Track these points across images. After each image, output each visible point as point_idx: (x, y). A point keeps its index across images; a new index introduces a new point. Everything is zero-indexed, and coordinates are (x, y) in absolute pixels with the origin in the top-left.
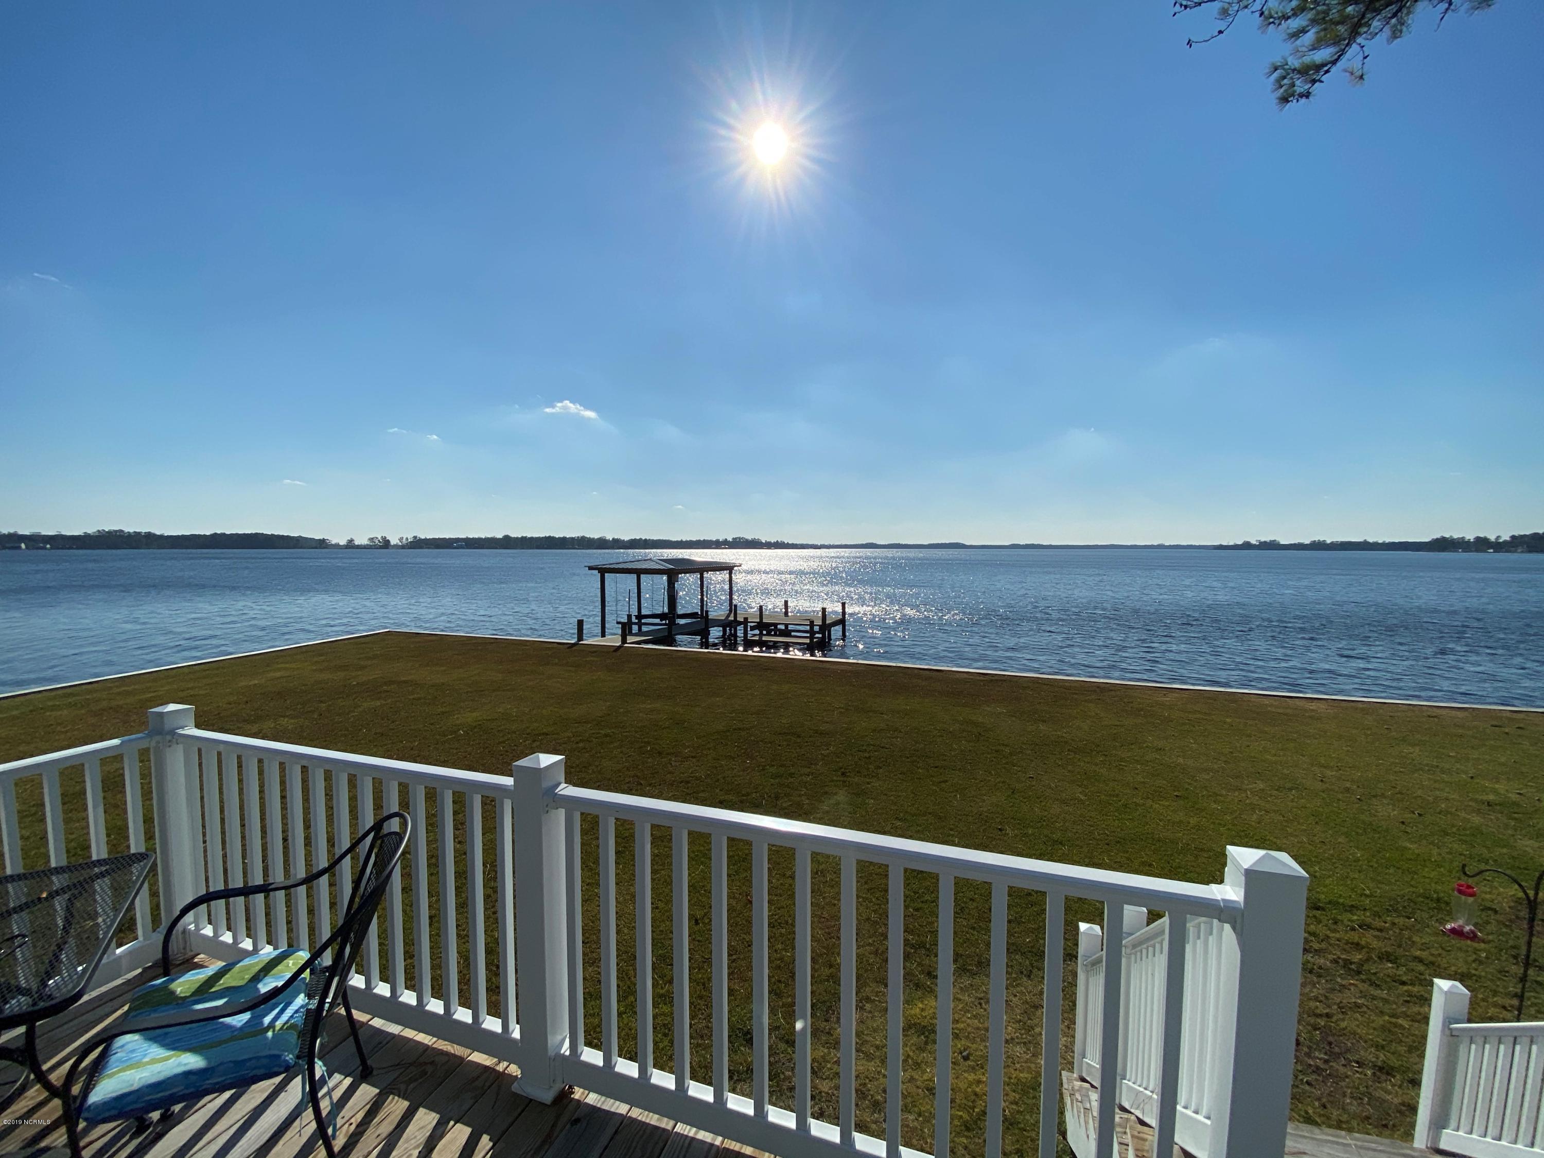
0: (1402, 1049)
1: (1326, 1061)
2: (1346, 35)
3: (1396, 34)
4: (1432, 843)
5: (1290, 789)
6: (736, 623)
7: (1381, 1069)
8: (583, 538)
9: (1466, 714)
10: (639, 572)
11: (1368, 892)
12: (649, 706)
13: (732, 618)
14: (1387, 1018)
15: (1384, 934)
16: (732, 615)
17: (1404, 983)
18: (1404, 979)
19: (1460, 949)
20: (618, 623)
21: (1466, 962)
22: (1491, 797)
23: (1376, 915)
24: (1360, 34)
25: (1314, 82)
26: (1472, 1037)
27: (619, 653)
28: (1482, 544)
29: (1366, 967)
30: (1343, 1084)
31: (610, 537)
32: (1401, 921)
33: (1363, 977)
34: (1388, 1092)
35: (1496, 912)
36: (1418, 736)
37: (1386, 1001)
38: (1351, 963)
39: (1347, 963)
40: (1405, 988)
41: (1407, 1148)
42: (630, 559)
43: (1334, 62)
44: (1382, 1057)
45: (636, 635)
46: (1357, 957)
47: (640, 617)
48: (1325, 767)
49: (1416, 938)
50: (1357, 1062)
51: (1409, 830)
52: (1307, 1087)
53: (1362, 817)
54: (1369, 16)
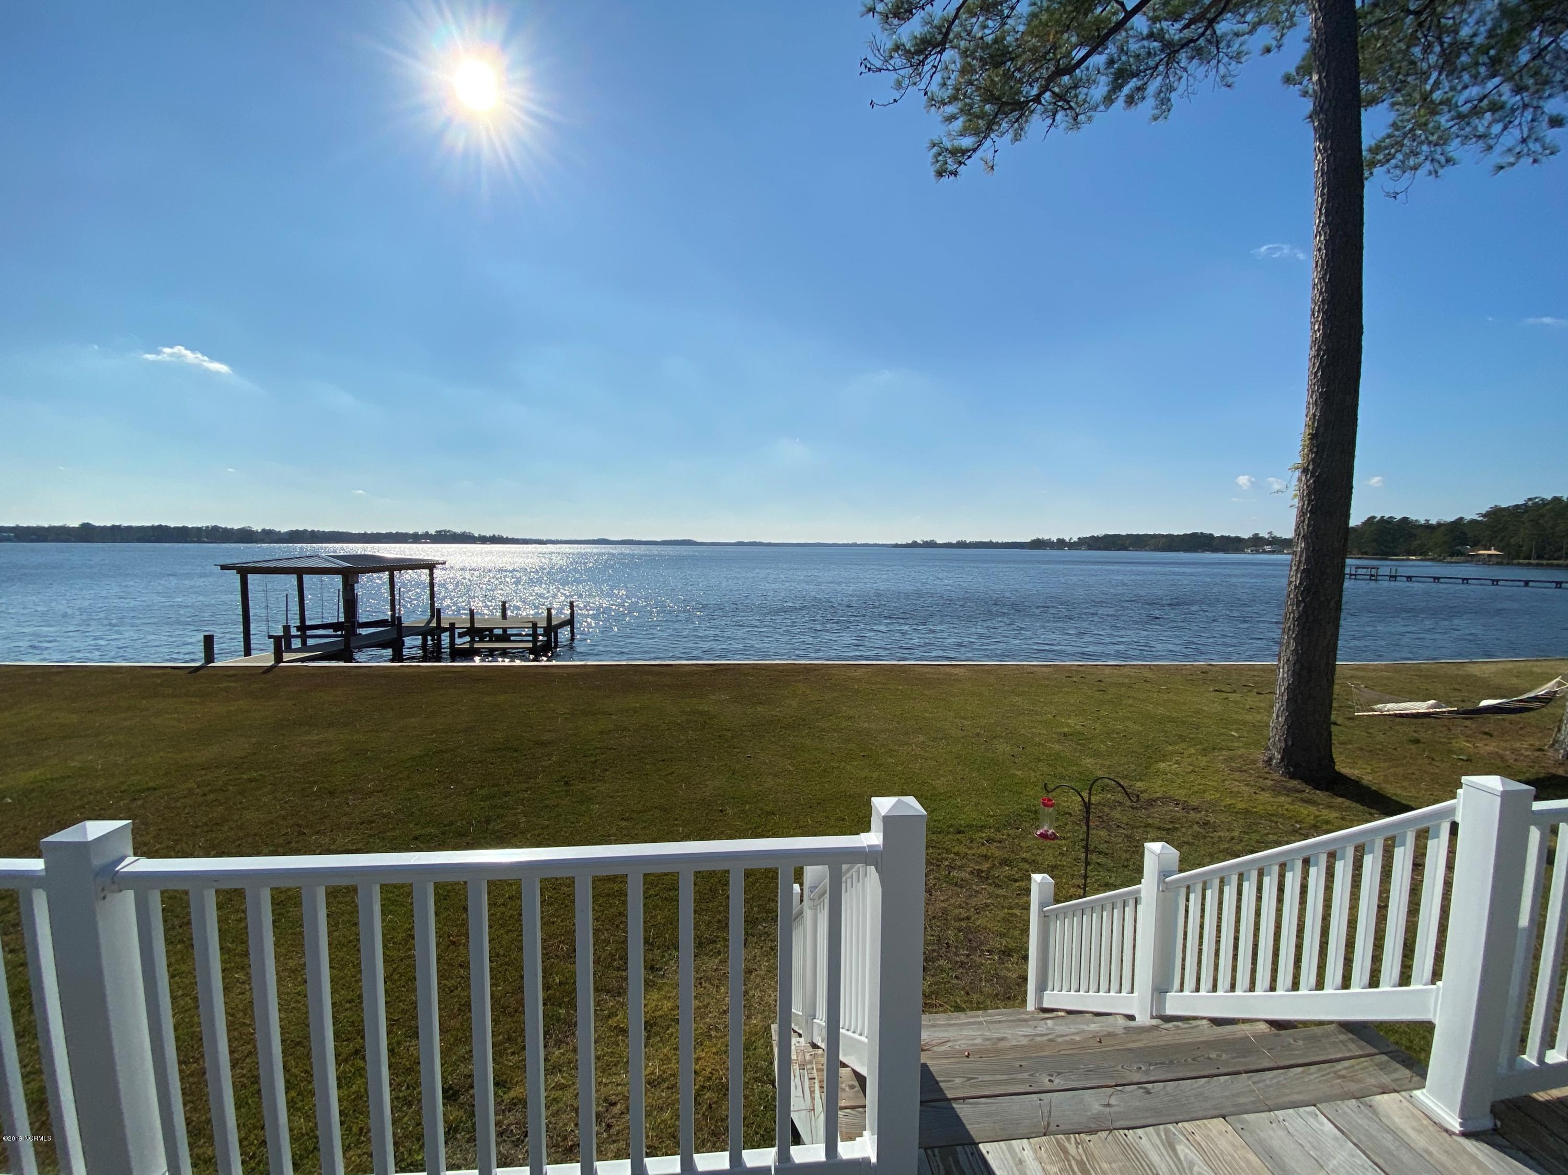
0: (1017, 933)
1: (968, 956)
2: (984, 129)
3: (1017, 137)
4: (1031, 769)
5: (941, 739)
6: (440, 629)
7: (1004, 952)
8: (215, 529)
9: (1051, 669)
10: (300, 573)
11: (991, 813)
12: (316, 738)
13: (434, 624)
14: (1006, 910)
15: (1002, 845)
16: (435, 620)
17: (1016, 881)
18: (1017, 877)
19: (1050, 847)
20: (270, 637)
21: (1054, 857)
22: (1066, 730)
23: (998, 830)
24: (993, 131)
25: (960, 163)
26: (1056, 914)
27: (269, 676)
28: (1061, 544)
29: (992, 873)
30: (980, 971)
31: (258, 528)
32: (1012, 832)
33: (990, 881)
34: (1008, 970)
35: (1070, 814)
36: (1021, 689)
37: (1005, 897)
38: (982, 872)
39: (980, 871)
40: (1017, 884)
41: (1022, 1013)
42: (286, 556)
43: (974, 150)
44: (1004, 943)
45: (297, 650)
46: (985, 866)
47: (303, 628)
48: (964, 719)
49: (1023, 844)
50: (988, 951)
51: (1016, 760)
52: (955, 981)
53: (988, 754)
54: (1000, 116)
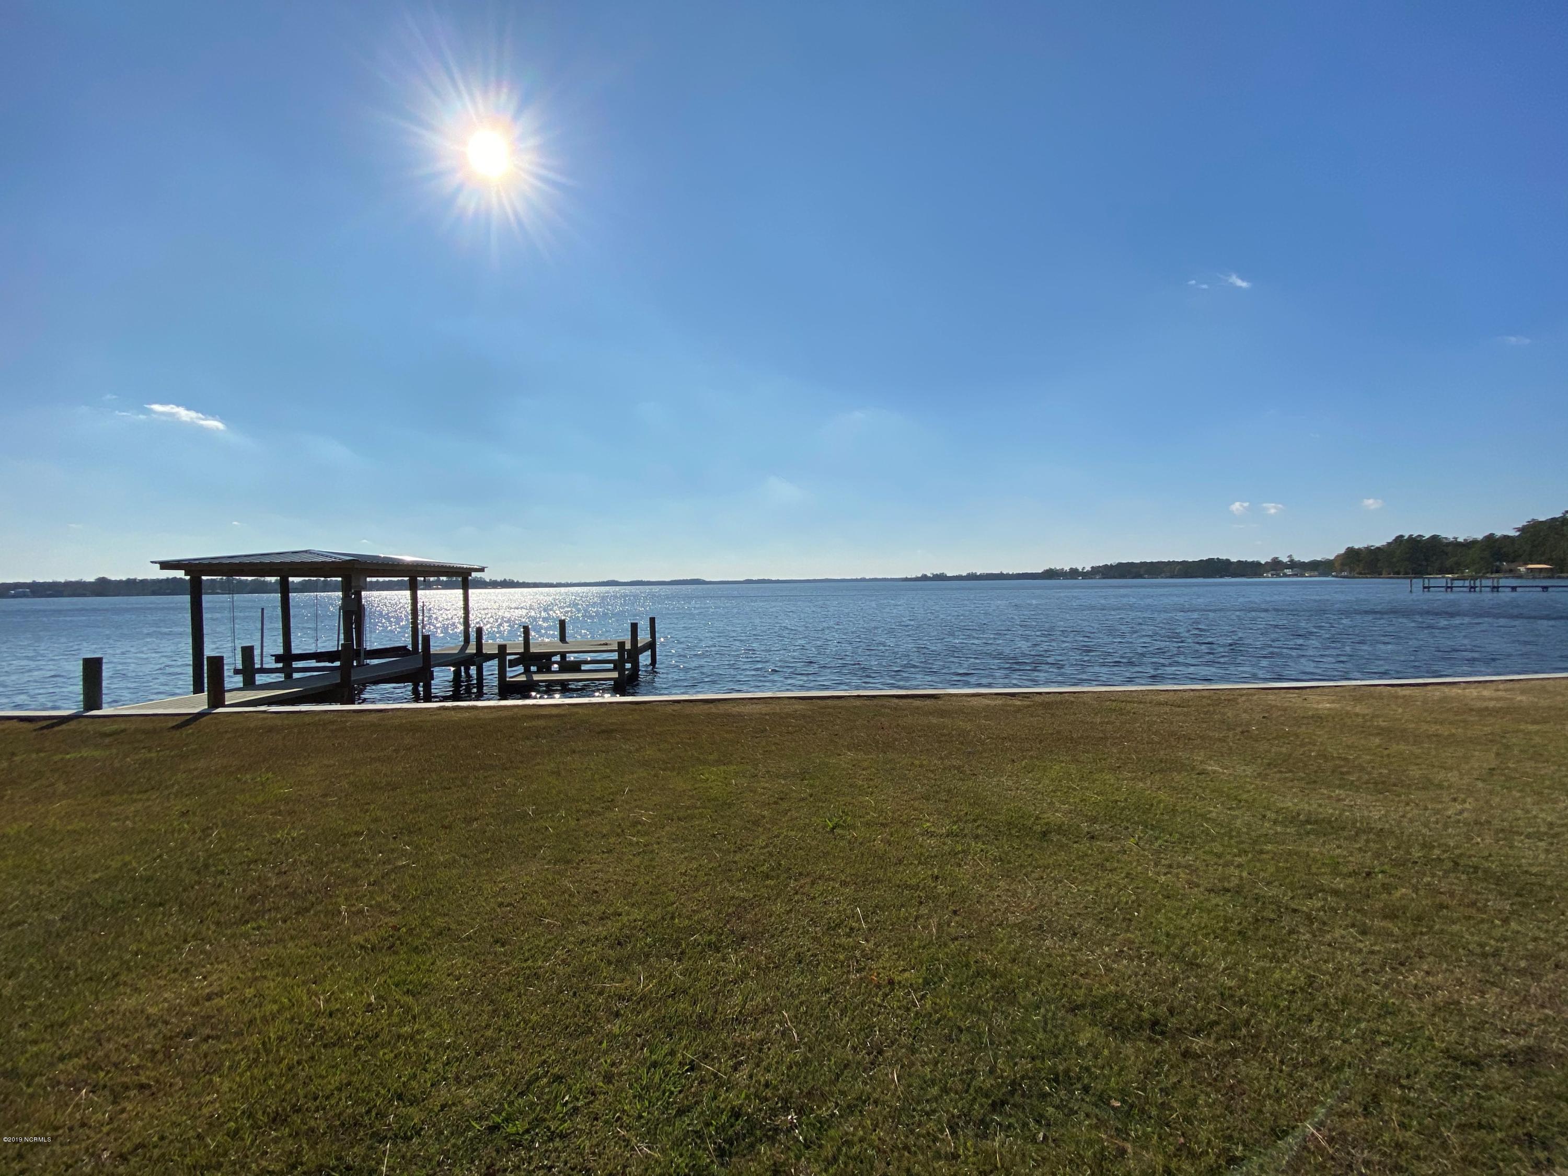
6: (480, 657)
10: (281, 574)
13: (472, 649)
16: (472, 645)
28: (1074, 573)
47: (287, 657)
